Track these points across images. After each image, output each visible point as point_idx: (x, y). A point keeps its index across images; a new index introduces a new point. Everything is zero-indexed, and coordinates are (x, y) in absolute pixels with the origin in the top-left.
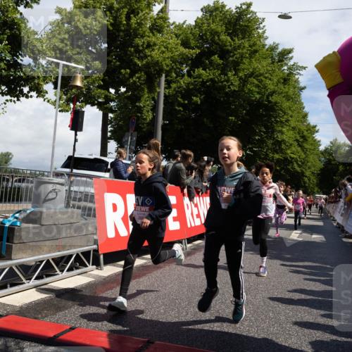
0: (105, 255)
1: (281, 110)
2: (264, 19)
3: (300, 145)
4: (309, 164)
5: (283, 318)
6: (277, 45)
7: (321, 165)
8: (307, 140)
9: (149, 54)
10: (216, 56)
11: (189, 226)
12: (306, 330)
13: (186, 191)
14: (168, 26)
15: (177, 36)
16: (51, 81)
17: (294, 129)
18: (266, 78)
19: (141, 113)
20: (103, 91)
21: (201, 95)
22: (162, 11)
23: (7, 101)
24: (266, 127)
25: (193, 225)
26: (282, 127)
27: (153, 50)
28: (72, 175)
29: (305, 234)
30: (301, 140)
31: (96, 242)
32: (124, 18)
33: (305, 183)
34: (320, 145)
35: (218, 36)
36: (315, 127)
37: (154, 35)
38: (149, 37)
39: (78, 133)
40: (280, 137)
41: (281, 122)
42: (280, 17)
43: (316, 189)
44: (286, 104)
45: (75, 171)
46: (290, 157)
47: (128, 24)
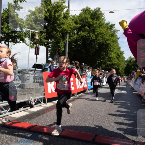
0: (47, 99)
1: (111, 46)
2: (104, 13)
3: (117, 59)
4: (121, 65)
5: (111, 121)
6: (109, 23)
7: (125, 66)
8: (120, 57)
9: (62, 26)
10: (86, 27)
11: (78, 88)
12: (119, 125)
13: (76, 75)
14: (69, 16)
15: (73, 20)
16: (27, 37)
17: (115, 53)
18: (105, 34)
19: (60, 48)
20: (46, 40)
21: (81, 41)
22: (67, 11)
23: (12, 44)
24: (105, 52)
25: (79, 88)
26: (111, 52)
27: (64, 25)
28: (36, 71)
29: (119, 91)
30: (118, 57)
31: (44, 95)
32: (53, 13)
33: (120, 72)
34: (125, 59)
35: (87, 19)
36: (123, 52)
37: (64, 19)
38: (62, 20)
39: (37, 55)
40: (110, 56)
41: (111, 50)
42: (110, 12)
43: (124, 74)
44: (112, 44)
45: (37, 69)
46: (114, 63)
47: (55, 16)
